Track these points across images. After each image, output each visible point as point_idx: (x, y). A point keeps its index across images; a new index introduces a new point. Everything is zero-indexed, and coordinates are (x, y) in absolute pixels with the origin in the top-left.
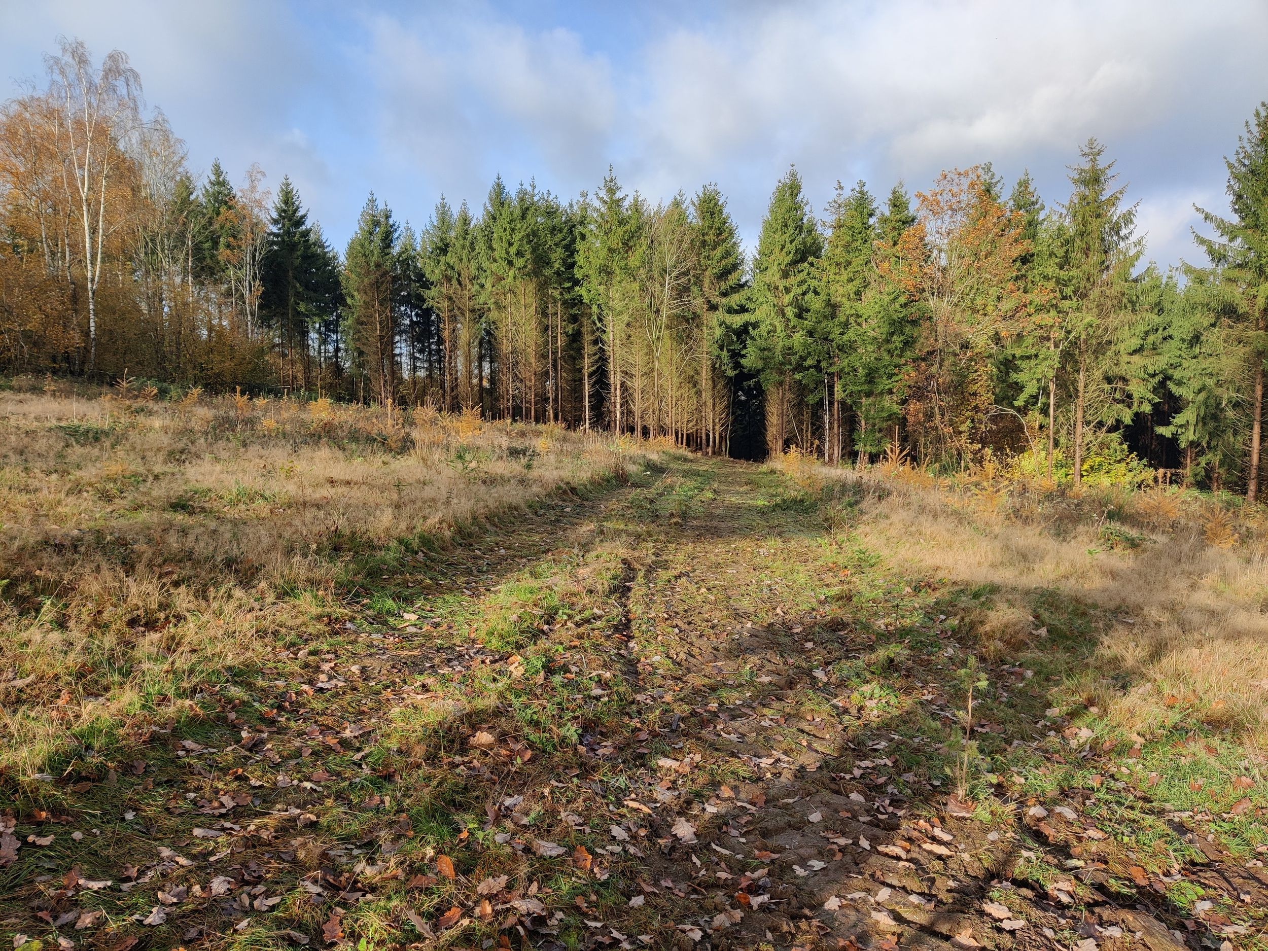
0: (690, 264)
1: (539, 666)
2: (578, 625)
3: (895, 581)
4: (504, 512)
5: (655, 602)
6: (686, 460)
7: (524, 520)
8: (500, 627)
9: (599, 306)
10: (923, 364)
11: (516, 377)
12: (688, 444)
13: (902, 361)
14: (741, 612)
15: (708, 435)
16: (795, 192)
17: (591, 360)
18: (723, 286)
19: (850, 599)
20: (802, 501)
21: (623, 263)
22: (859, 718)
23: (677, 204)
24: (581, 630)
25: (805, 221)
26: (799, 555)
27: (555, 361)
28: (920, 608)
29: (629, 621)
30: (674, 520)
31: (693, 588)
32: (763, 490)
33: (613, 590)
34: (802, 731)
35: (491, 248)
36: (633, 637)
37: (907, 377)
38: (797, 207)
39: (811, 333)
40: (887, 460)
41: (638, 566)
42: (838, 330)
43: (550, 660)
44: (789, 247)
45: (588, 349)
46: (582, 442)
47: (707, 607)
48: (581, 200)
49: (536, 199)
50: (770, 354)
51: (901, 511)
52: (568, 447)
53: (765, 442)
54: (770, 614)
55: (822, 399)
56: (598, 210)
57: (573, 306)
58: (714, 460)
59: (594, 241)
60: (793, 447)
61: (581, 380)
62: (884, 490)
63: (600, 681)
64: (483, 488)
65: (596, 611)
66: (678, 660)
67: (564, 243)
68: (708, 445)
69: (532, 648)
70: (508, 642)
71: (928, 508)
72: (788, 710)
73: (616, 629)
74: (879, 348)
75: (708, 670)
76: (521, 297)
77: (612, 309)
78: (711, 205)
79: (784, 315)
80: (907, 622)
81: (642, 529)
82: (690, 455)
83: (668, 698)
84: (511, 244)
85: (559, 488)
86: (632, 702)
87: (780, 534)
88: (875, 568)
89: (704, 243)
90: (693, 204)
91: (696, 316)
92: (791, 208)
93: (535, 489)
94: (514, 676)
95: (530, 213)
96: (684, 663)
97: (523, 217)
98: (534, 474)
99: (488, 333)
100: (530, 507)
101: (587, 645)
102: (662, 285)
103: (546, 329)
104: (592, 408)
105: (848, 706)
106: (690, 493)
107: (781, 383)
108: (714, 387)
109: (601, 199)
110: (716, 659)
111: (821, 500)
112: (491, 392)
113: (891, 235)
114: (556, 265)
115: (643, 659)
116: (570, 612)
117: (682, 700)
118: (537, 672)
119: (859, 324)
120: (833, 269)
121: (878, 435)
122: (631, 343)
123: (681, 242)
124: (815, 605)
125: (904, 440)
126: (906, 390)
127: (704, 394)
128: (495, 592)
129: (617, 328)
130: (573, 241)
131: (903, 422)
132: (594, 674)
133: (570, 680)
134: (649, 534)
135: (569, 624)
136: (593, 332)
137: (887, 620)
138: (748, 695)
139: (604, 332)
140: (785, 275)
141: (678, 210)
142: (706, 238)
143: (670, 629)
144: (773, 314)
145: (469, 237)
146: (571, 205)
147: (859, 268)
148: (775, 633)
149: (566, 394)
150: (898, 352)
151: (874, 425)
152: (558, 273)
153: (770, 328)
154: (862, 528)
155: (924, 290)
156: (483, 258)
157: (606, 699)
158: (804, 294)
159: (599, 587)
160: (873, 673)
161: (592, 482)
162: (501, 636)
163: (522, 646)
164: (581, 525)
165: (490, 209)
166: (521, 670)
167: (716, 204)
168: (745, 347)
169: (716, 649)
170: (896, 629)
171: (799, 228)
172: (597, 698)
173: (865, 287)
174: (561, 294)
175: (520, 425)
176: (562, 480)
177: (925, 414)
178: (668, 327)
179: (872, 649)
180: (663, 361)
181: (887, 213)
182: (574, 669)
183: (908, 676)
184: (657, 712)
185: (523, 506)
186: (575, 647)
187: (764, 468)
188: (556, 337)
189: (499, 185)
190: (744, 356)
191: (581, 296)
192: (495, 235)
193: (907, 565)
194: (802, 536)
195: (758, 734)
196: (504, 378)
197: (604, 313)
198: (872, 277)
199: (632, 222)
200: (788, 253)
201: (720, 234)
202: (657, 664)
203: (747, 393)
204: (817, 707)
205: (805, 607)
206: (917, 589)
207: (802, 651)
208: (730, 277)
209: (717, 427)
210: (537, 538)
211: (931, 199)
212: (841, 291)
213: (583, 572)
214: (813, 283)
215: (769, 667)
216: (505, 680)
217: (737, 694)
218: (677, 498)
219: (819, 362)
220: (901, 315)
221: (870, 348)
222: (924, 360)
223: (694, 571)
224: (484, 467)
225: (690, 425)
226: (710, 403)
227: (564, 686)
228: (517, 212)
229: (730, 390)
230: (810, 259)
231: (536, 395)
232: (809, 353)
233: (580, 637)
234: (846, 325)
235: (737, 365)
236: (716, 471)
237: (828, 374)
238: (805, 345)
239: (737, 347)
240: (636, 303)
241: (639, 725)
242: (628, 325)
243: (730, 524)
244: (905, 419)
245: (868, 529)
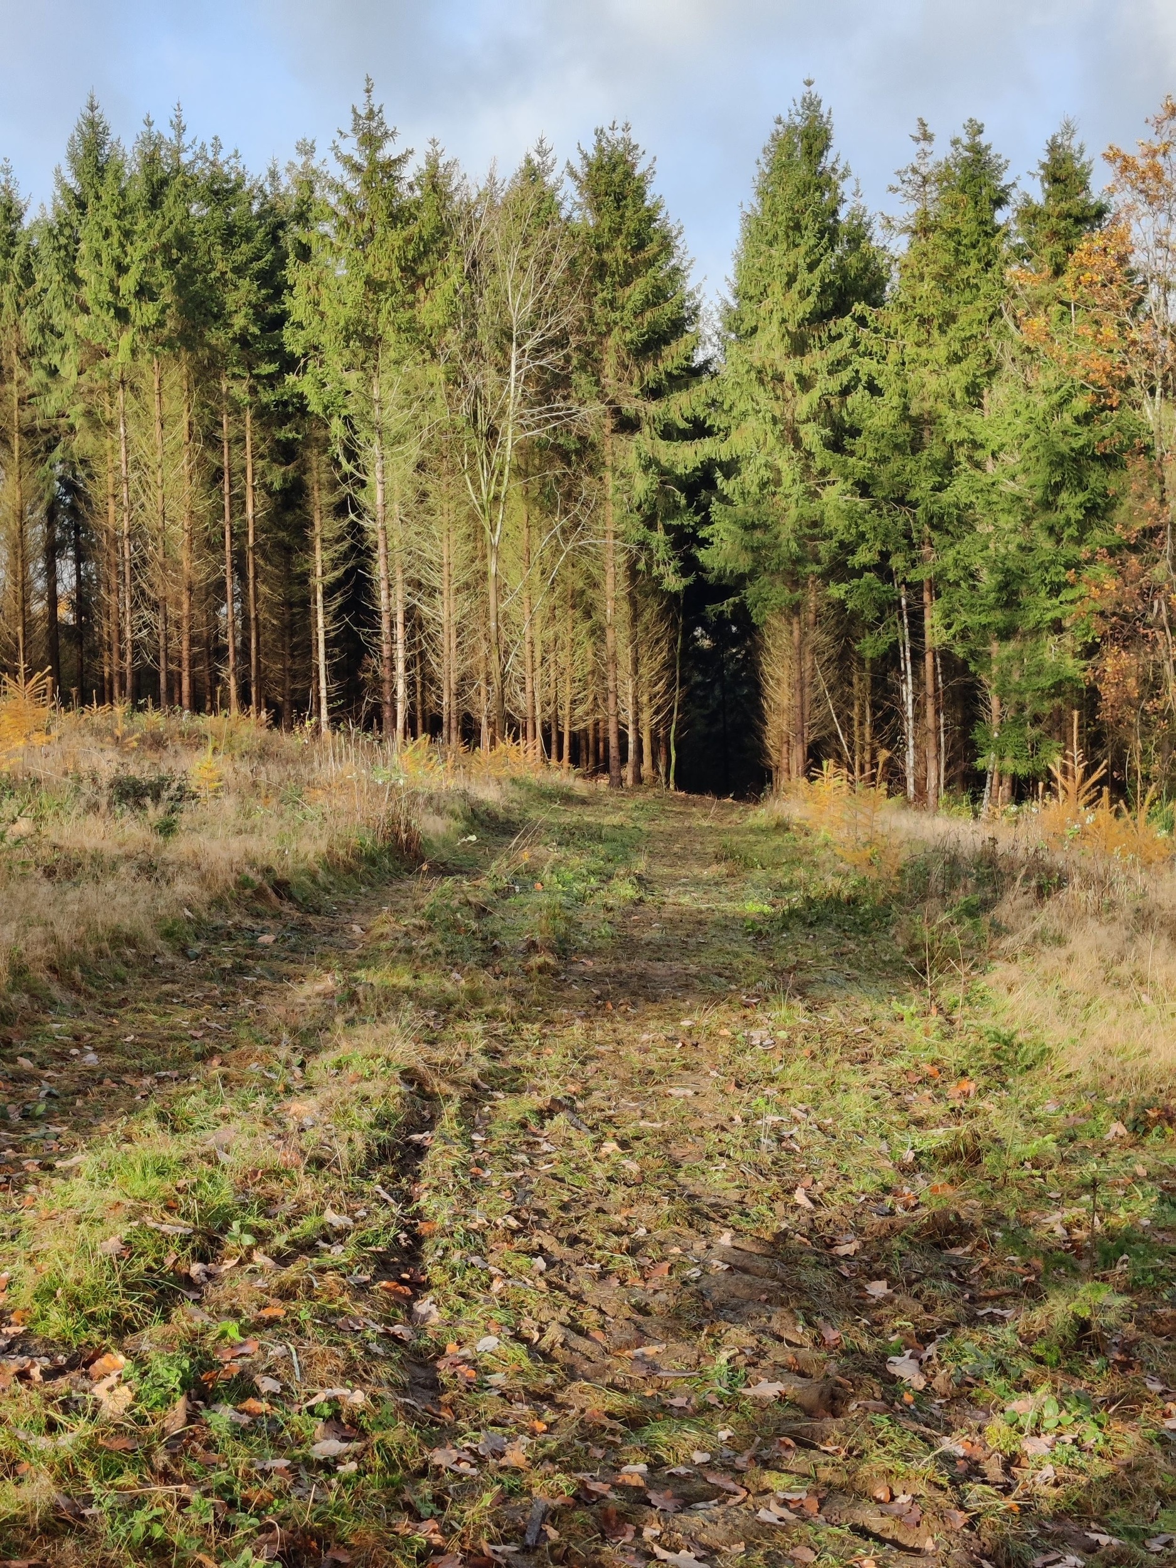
0: (568, 320)
1: (175, 1383)
2: (282, 1259)
3: (1085, 1106)
4: (100, 953)
5: (484, 1185)
6: (568, 798)
7: (150, 968)
8: (70, 1276)
9: (347, 420)
10: (1134, 560)
11: (140, 598)
12: (575, 760)
13: (1083, 553)
14: (703, 1205)
15: (622, 736)
16: (818, 145)
17: (327, 555)
18: (651, 372)
19: (975, 1157)
20: (853, 901)
21: (404, 316)
22: (1007, 1490)
23: (532, 174)
24: (290, 1273)
25: (842, 216)
26: (850, 1043)
27: (240, 556)
28: (1150, 1177)
29: (417, 1240)
30: (537, 960)
31: (584, 1142)
32: (759, 874)
33: (378, 1156)
34: (862, 1532)
35: (74, 279)
36: (427, 1286)
37: (1095, 592)
38: (822, 183)
39: (864, 488)
40: (1055, 793)
41: (440, 1086)
42: (927, 481)
43: (204, 1363)
44: (804, 277)
45: (323, 527)
46: (306, 759)
47: (619, 1194)
48: (299, 161)
49: (185, 158)
50: (767, 538)
51: (1092, 924)
52: (271, 773)
53: (761, 752)
54: (778, 1206)
55: (894, 647)
56: (337, 188)
57: (283, 419)
58: (640, 798)
59: (331, 261)
60: (828, 764)
61: (306, 603)
62: (1049, 873)
63: (337, 1415)
64: (45, 888)
65: (330, 1216)
66: (545, 1344)
67: (256, 266)
68: (624, 760)
69: (156, 1330)
70: (92, 1317)
71: (1157, 916)
72: (826, 1474)
73: (383, 1265)
74: (1028, 521)
75: (621, 1370)
76: (152, 400)
77: (379, 429)
78: (616, 177)
79: (798, 443)
80: (1121, 1218)
81: (455, 984)
82: (581, 787)
83: (516, 1455)
84: (122, 269)
85: (243, 884)
86: (422, 1473)
87: (801, 990)
88: (1036, 1073)
89: (601, 270)
90: (573, 174)
91: (586, 446)
92: (807, 186)
93: (183, 887)
94: (105, 1412)
95: (171, 192)
96: (558, 1352)
97: (154, 201)
98: (181, 847)
99: (71, 487)
100: (168, 934)
101: (305, 1315)
102: (502, 370)
103: (217, 476)
104: (335, 672)
105: (979, 1454)
106: (579, 886)
107: (796, 608)
108: (635, 618)
109: (347, 161)
110: (642, 1336)
111: (899, 898)
112: (80, 633)
113: (1047, 251)
114: (239, 321)
115: (451, 1347)
116: (263, 1223)
117: (551, 1458)
118: (167, 1400)
119: (978, 465)
120: (913, 333)
121: (1032, 732)
122: (430, 511)
123: (545, 264)
124: (890, 1176)
125: (1094, 741)
126: (1095, 622)
127: (610, 636)
128: (66, 1175)
129: (394, 477)
130: (280, 262)
131: (1090, 699)
132: (321, 1397)
133: (255, 1416)
134: (475, 999)
135: (260, 1259)
136: (334, 486)
137: (1072, 1213)
138: (723, 1435)
139: (363, 484)
140: (799, 347)
141: (537, 189)
142: (607, 256)
143: (524, 1260)
144: (771, 440)
145: (19, 251)
146: (274, 175)
147: (975, 329)
148: (791, 1260)
149: (268, 636)
150: (1072, 531)
151: (1021, 708)
152: (243, 340)
153: (766, 474)
154: (1000, 970)
155: (1130, 382)
156: (54, 304)
157: (353, 1466)
158: (845, 392)
159: (342, 1151)
160: (1040, 1360)
161: (330, 864)
162: (76, 1302)
163: (131, 1328)
164: (300, 978)
165: (72, 182)
166: (125, 1395)
167: (628, 175)
168: (707, 521)
169: (642, 1310)
170: (1093, 1236)
171: (829, 233)
172: (329, 1466)
173: (990, 374)
174: (253, 391)
175: (153, 719)
176: (252, 864)
177: (1143, 681)
178: (520, 472)
179: (1034, 1293)
180: (509, 554)
181: (1038, 198)
182: (268, 1385)
183: (1125, 1366)
184: (487, 1499)
185: (149, 934)
186: (272, 1322)
187: (760, 815)
188: (241, 497)
189: (92, 124)
190: (704, 543)
191: (301, 396)
192: (83, 247)
193: (1113, 1064)
194: (856, 994)
195: (751, 1546)
196: (112, 599)
197: (361, 440)
198: (1006, 351)
199: (424, 215)
200: (805, 294)
201: (640, 247)
202: (487, 1360)
203: (717, 629)
204: (900, 1466)
205: (865, 1184)
206: (1140, 1127)
207: (860, 1306)
208: (666, 351)
209: (645, 716)
210: (182, 1018)
211: (1142, 163)
212: (933, 384)
213: (302, 1108)
214: (867, 366)
215: (779, 1354)
216: (82, 1428)
217: (694, 1436)
218: (545, 899)
219: (885, 556)
220: (1077, 444)
221: (1007, 522)
222: (1135, 549)
223: (587, 1093)
224: (52, 832)
225: (580, 711)
226: (625, 656)
227: (240, 1434)
228: (138, 191)
229: (674, 624)
230: (859, 308)
231: (193, 641)
232: (862, 536)
233: (286, 1294)
234: (946, 467)
235: (689, 565)
236: (644, 826)
237: (909, 586)
238: (853, 517)
239: (687, 519)
240: (440, 413)
241: (437, 1539)
242: (421, 466)
243: (677, 966)
244: (1093, 692)
245: (1013, 972)
